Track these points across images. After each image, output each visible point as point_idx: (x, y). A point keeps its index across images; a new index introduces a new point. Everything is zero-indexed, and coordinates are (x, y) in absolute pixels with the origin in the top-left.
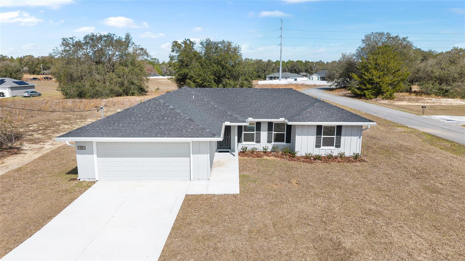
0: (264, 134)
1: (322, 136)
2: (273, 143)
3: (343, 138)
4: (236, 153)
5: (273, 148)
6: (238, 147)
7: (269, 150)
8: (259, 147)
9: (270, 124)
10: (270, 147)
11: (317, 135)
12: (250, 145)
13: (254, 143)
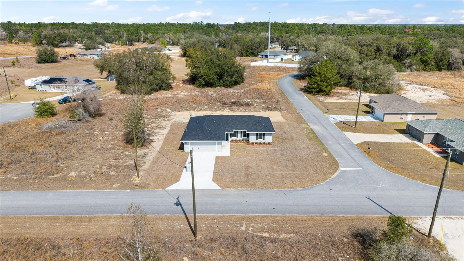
0: (239, 135)
1: (258, 136)
2: (243, 138)
3: (265, 136)
4: (230, 141)
5: (243, 139)
6: (230, 139)
7: (241, 140)
8: (238, 139)
9: (241, 132)
10: (241, 139)
11: (257, 135)
12: (234, 138)
13: (236, 137)
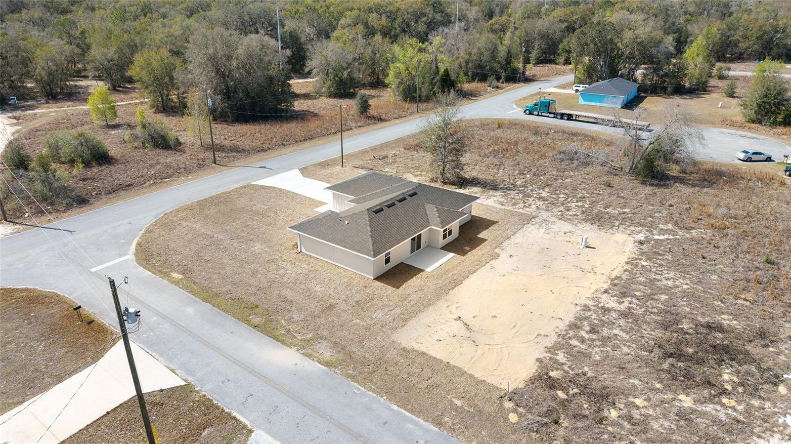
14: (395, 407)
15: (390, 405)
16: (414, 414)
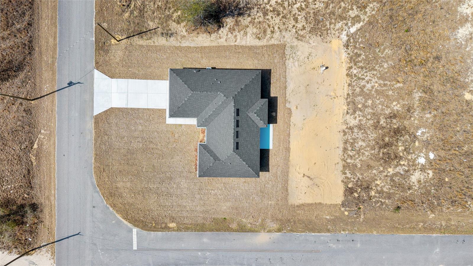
14: (313, 234)
15: (311, 234)
16: (320, 233)
